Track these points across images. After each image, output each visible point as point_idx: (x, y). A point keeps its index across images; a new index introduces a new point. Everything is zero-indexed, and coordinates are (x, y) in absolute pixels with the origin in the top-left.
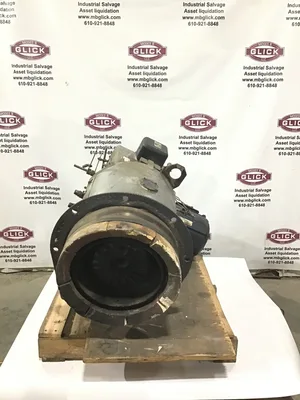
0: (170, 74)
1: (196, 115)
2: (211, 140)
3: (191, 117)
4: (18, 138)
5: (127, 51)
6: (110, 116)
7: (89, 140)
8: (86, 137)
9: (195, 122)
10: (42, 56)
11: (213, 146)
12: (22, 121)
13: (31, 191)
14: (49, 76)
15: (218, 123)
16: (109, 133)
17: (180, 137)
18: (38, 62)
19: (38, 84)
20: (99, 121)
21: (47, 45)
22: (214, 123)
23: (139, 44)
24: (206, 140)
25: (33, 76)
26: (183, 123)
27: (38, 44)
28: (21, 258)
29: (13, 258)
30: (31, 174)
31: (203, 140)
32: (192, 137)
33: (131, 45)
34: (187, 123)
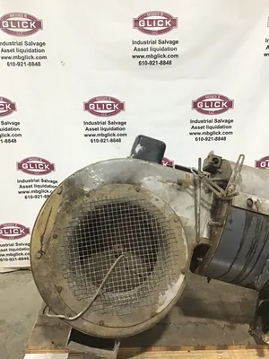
0: (180, 49)
1: (210, 96)
2: (227, 124)
3: (204, 98)
4: (9, 126)
5: (132, 24)
6: (112, 99)
7: (89, 126)
8: (85, 123)
9: (209, 103)
10: (34, 31)
11: (228, 130)
12: (13, 107)
13: (25, 184)
14: (42, 54)
15: (235, 105)
16: (112, 119)
17: (191, 122)
18: (29, 39)
19: (30, 64)
20: (100, 105)
21: (39, 18)
22: (230, 104)
23: (145, 15)
24: (221, 124)
25: (24, 54)
26: (195, 105)
27: (29, 17)
28: (18, 257)
29: (9, 257)
30: (25, 166)
31: (218, 124)
32: (205, 121)
33: (136, 17)
34: (200, 105)
